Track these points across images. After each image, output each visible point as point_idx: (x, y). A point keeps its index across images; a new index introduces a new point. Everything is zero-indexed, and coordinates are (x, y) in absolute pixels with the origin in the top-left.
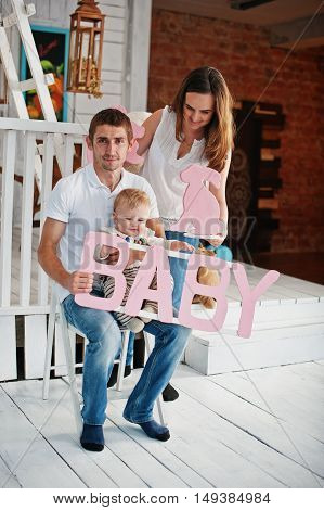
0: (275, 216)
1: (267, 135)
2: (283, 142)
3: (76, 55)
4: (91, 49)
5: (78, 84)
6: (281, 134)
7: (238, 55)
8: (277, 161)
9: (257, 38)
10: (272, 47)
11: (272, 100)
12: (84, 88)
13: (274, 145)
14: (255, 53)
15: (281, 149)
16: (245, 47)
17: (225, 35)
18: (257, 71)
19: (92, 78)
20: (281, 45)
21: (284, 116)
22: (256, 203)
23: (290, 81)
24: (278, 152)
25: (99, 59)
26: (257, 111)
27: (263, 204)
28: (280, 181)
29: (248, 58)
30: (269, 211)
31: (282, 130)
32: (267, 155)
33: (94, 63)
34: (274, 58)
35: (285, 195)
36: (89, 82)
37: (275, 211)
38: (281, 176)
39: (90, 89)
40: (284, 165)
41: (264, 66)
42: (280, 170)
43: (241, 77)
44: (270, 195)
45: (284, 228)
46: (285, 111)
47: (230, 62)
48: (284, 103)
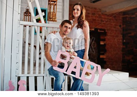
0: (105, 60)
1: (102, 38)
2: (106, 39)
3: (50, 11)
4: (54, 9)
5: (50, 18)
6: (106, 37)
7: (93, 16)
8: (105, 45)
9: (98, 12)
10: (102, 14)
11: (103, 28)
12: (52, 19)
13: (104, 40)
14: (97, 16)
15: (106, 41)
16: (95, 14)
17: (89, 11)
18: (98, 20)
19: (54, 17)
20: (104, 13)
21: (106, 32)
22: (99, 56)
23: (107, 23)
24: (105, 42)
25: (56, 12)
26: (99, 31)
27: (101, 56)
28: (106, 50)
29: (96, 17)
30: (103, 59)
31: (106, 36)
32: (102, 43)
33: (54, 13)
34: (103, 17)
35: (107, 54)
36: (53, 18)
37: (105, 58)
38: (106, 49)
39: (54, 19)
40: (107, 46)
41: (100, 19)
42: (106, 47)
43: (94, 22)
44: (103, 54)
45: (108, 63)
46: (106, 31)
47: (91, 18)
48: (106, 29)
